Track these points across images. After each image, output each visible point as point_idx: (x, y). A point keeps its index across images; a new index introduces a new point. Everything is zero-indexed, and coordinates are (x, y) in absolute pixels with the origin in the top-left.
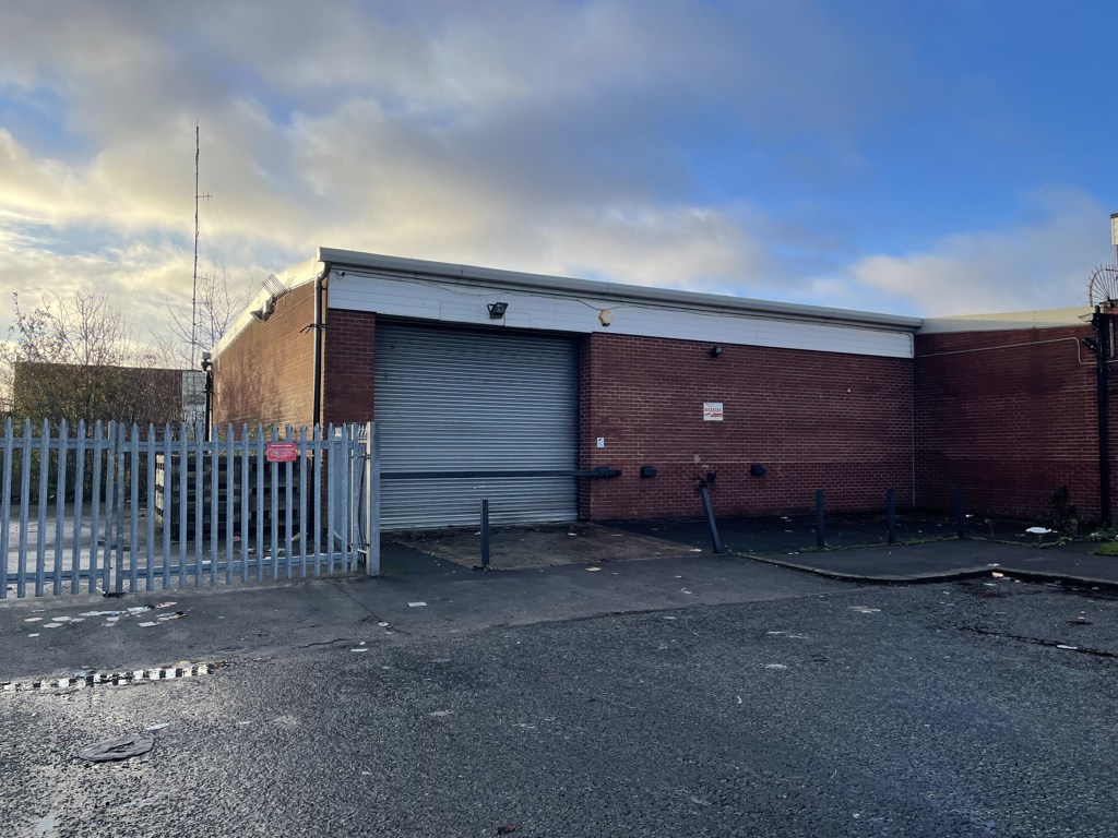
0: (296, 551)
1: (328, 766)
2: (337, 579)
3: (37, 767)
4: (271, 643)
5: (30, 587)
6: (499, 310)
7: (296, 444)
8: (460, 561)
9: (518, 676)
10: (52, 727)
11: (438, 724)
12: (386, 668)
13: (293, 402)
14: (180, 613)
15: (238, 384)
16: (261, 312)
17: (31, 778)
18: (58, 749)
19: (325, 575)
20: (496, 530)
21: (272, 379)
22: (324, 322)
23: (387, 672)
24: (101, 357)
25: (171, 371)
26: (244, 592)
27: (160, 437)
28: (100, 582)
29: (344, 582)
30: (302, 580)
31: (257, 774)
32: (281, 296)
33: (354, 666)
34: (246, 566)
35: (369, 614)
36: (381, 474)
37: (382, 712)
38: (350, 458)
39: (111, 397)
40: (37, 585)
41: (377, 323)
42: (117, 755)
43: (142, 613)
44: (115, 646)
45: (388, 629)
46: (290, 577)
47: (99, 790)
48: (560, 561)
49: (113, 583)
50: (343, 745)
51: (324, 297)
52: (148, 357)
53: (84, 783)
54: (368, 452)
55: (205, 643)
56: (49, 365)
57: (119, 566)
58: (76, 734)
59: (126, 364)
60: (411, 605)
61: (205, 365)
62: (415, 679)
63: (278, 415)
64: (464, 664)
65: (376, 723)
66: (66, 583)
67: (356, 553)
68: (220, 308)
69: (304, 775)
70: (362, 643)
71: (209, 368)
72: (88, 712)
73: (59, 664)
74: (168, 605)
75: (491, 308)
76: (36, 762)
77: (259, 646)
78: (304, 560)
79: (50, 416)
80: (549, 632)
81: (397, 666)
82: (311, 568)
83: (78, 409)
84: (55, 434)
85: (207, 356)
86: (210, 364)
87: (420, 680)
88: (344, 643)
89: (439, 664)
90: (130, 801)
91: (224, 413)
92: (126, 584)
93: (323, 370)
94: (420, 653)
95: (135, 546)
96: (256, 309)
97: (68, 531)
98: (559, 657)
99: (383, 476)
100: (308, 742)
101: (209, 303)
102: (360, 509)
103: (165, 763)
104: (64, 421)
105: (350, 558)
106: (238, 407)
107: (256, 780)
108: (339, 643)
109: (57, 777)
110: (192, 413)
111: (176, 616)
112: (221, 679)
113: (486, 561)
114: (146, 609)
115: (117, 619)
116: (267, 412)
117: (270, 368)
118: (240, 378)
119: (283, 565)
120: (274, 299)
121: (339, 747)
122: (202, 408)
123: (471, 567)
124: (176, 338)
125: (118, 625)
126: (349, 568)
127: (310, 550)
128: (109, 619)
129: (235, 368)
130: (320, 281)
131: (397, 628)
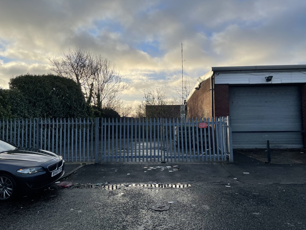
0: (208, 154)
1: (218, 226)
2: (220, 163)
3: (141, 209)
4: (202, 181)
5: (145, 159)
6: (269, 79)
7: (207, 123)
8: (260, 160)
9: (285, 204)
10: (146, 198)
11: (256, 218)
12: (237, 193)
13: (206, 111)
14: (178, 169)
15: (192, 107)
16: (197, 88)
17: (139, 213)
18: (147, 205)
19: (217, 161)
20: (272, 150)
21: (201, 105)
22: (214, 88)
23: (237, 195)
24: (162, 103)
25: (177, 105)
26: (195, 164)
27: (176, 122)
28: (160, 159)
29: (223, 164)
30: (210, 162)
31: (196, 224)
32: (202, 82)
33: (226, 192)
34: (195, 157)
35: (231, 175)
36: (232, 132)
37: (236, 209)
38: (222, 127)
39: (164, 112)
40: (147, 159)
41: (229, 87)
42: (160, 210)
43: (169, 168)
44: (163, 177)
45: (237, 180)
46: (207, 161)
47: (155, 220)
48: (298, 162)
49: (163, 159)
50: (223, 219)
51: (213, 81)
52: (172, 102)
53: (151, 217)
54: (228, 125)
55: (184, 178)
56: (152, 106)
57: (164, 155)
58: (151, 201)
59: (167, 104)
60: (244, 173)
61: (185, 103)
62: (246, 199)
63: (203, 115)
64: (264, 196)
65: (234, 213)
66: (153, 158)
67: (226, 155)
68: (188, 88)
69: (211, 228)
70: (229, 184)
71: (186, 104)
72: (155, 195)
73: (150, 180)
74: (176, 166)
75: (267, 78)
76: (141, 208)
77: (199, 181)
78: (211, 156)
79: (151, 117)
80: (296, 188)
81: (240, 194)
82: (212, 159)
83: (158, 116)
84: (153, 121)
85: (185, 101)
86: (186, 103)
87: (248, 200)
88: (223, 183)
89: (255, 195)
90: (162, 226)
91: (190, 115)
92: (166, 160)
93: (214, 102)
94: (248, 190)
95: (168, 150)
96: (196, 87)
97: (156, 145)
98: (302, 198)
99: (233, 132)
100: (212, 216)
101: (185, 88)
102: (226, 142)
103: (172, 214)
104: (155, 118)
105: (224, 156)
106: (193, 113)
107: (196, 226)
108: (221, 183)
109: (145, 214)
110: (182, 116)
111: (178, 170)
112: (188, 190)
113: (269, 160)
114: (170, 167)
115: (163, 169)
116: (200, 115)
117: (200, 103)
118: (193, 106)
119: (205, 157)
120: (200, 84)
121: (222, 220)
122: (185, 114)
123: (264, 162)
124: (178, 97)
125: (164, 171)
126: (224, 159)
127: (212, 153)
128: (162, 169)
129: (192, 103)
130: (212, 77)
131: (240, 180)
